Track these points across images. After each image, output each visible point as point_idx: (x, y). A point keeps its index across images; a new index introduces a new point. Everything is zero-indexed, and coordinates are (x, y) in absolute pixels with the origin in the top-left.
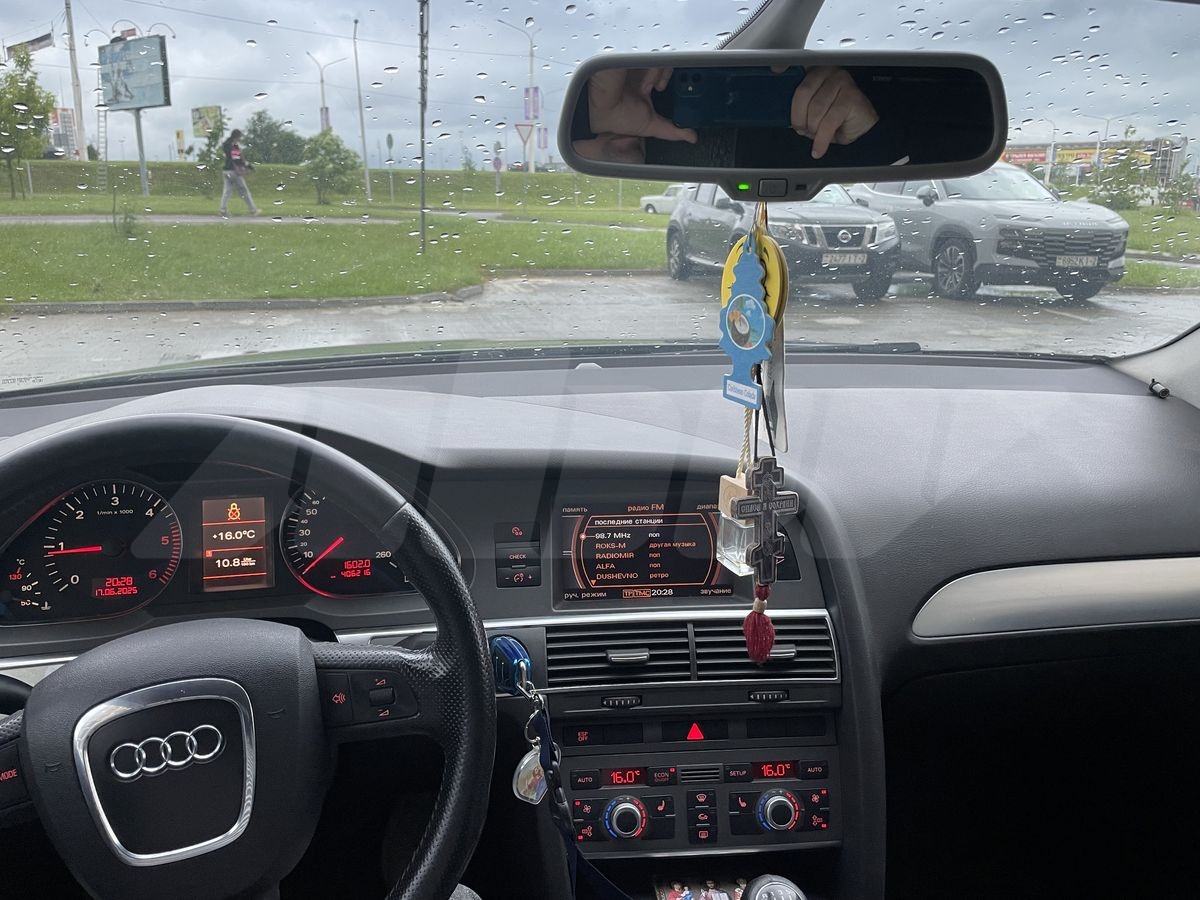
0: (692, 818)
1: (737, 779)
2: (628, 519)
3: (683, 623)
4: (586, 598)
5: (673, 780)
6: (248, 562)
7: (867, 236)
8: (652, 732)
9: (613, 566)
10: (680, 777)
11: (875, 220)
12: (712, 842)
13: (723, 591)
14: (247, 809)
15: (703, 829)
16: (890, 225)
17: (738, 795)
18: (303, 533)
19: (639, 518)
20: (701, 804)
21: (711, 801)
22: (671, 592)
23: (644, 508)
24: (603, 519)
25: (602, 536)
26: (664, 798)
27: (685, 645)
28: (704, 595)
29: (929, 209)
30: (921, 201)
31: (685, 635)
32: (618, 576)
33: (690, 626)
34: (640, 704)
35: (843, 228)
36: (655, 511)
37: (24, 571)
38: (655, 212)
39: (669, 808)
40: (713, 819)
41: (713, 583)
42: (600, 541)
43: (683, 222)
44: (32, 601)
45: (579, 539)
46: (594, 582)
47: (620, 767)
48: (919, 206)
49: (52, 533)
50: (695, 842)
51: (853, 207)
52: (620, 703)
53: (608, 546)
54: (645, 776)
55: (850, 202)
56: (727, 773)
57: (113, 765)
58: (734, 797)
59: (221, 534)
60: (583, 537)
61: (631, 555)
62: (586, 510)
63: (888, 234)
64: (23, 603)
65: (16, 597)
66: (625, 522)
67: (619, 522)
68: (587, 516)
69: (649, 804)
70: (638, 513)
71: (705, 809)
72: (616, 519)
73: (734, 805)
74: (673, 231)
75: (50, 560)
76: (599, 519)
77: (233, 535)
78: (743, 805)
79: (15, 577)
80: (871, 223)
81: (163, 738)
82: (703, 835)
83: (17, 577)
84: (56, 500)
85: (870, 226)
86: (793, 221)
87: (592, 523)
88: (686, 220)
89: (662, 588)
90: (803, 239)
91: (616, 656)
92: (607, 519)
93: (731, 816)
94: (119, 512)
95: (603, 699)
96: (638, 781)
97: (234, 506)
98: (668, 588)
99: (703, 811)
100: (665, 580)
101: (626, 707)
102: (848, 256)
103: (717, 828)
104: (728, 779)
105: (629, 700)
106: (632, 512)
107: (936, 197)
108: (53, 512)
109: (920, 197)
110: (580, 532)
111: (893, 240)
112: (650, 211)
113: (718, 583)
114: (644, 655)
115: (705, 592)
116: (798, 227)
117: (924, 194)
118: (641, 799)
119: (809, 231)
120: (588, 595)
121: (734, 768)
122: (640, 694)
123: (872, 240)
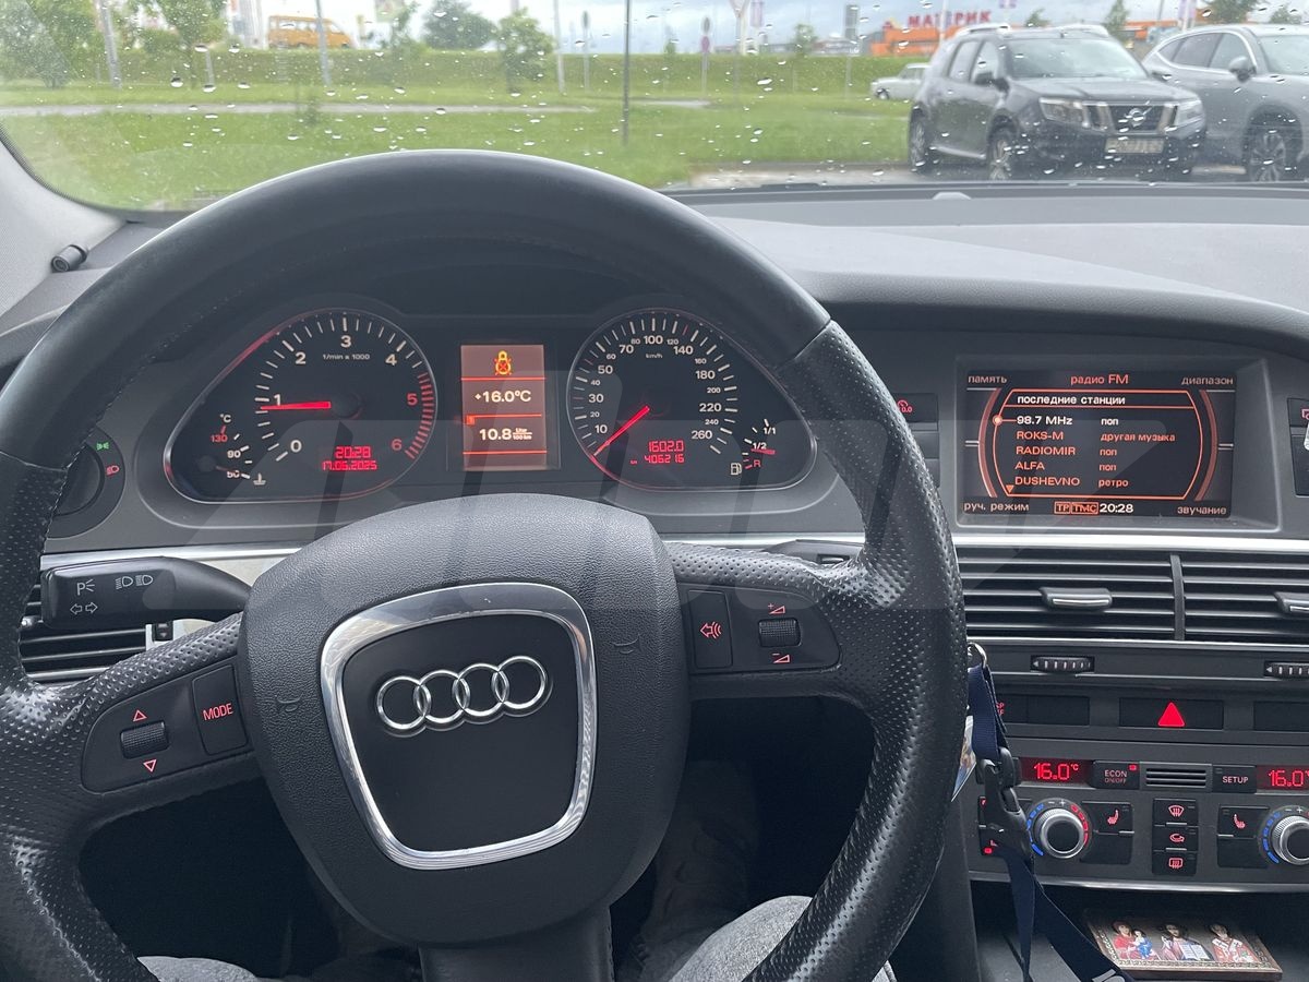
0: (1160, 838)
1: (1234, 788)
2: (1071, 395)
3: (1163, 554)
4: (997, 512)
5: (1133, 782)
6: (522, 434)
7: (1165, 118)
8: (1103, 710)
9: (1041, 466)
10: (1143, 779)
11: (1176, 96)
12: (1187, 874)
13: (1214, 511)
14: (582, 792)
15: (1177, 855)
16: (1194, 103)
17: (1233, 811)
18: (595, 398)
19: (1087, 395)
20: (1176, 819)
21: (1191, 816)
22: (1130, 508)
23: (1097, 380)
24: (1030, 395)
25: (1028, 420)
26: (1119, 807)
27: (1167, 588)
28: (1183, 515)
29: (1246, 85)
30: (1233, 77)
31: (1167, 572)
32: (1049, 481)
33: (1175, 560)
34: (1091, 670)
35: (1133, 107)
36: (1114, 385)
37: (230, 432)
38: (888, 97)
39: (1125, 821)
40: (1192, 842)
41: (1198, 498)
42: (1025, 427)
43: (929, 102)
44: (241, 472)
45: (991, 426)
46: (1010, 488)
47: (1050, 757)
48: (1231, 82)
49: (265, 382)
50: (1160, 871)
51: (1148, 82)
52: (1060, 665)
53: (1036, 435)
54: (1086, 771)
55: (1142, 74)
56: (1217, 779)
57: (381, 710)
58: (1226, 812)
59: (486, 394)
60: (998, 420)
61: (1072, 450)
62: (1004, 381)
63: (1191, 114)
64: (230, 475)
65: (220, 465)
66: (1064, 400)
67: (1055, 401)
68: (1005, 389)
69: (1095, 815)
70: (1088, 386)
71: (1183, 827)
72: (1050, 395)
73: (1225, 823)
74: (917, 115)
75: (263, 418)
76: (1024, 394)
77: (503, 397)
78: (1241, 825)
79: (219, 439)
80: (1170, 100)
81: (458, 672)
82: (1176, 864)
83: (220, 439)
84: (269, 335)
85: (1170, 105)
86: (1072, 98)
87: (1013, 400)
88: (934, 102)
89: (1117, 502)
90: (1083, 120)
91: (1058, 597)
92: (1037, 395)
93: (1219, 840)
94: (351, 357)
95: (1033, 658)
96: (1075, 778)
97: (503, 355)
98: (1126, 502)
99: (1180, 830)
100: (1122, 491)
101: (1071, 671)
102: (1139, 142)
103: (1196, 856)
104: (1219, 787)
105: (1074, 662)
106: (1077, 386)
107: (1254, 70)
108: (265, 352)
109: (1233, 71)
110: (994, 413)
111: (1196, 124)
112: (883, 97)
113: (1207, 498)
114: (1102, 598)
115: (1185, 510)
116: (1077, 105)
117: (1239, 66)
118: (1083, 805)
119: (1093, 110)
120: (1000, 507)
121: (1229, 772)
122: (1091, 655)
123: (1171, 123)
